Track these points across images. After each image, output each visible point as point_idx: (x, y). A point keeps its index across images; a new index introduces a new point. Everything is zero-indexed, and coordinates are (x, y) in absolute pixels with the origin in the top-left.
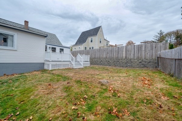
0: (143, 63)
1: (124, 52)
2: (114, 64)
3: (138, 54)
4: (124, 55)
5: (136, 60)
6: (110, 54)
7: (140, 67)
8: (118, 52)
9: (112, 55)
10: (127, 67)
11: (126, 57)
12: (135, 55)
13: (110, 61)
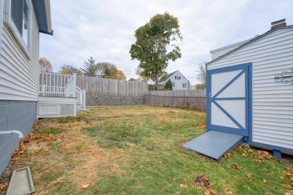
0: (135, 100)
1: (116, 87)
2: (105, 102)
3: (130, 91)
4: (116, 91)
5: (129, 98)
6: (96, 87)
7: (133, 105)
8: (109, 86)
9: (100, 89)
10: (121, 105)
11: (118, 93)
12: (127, 92)
13: (99, 98)
